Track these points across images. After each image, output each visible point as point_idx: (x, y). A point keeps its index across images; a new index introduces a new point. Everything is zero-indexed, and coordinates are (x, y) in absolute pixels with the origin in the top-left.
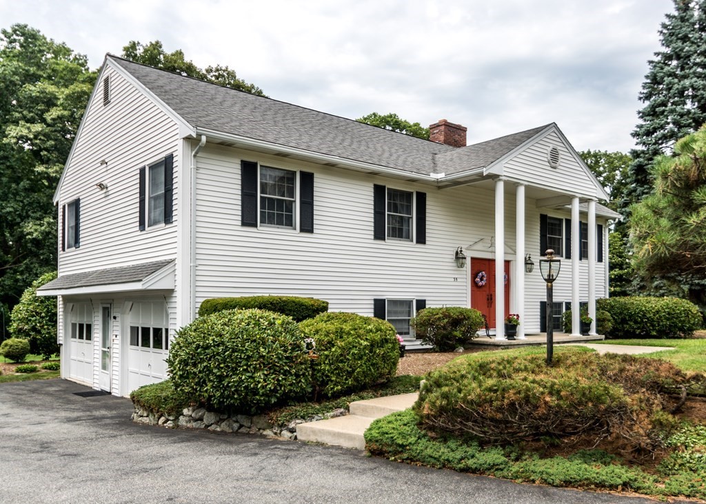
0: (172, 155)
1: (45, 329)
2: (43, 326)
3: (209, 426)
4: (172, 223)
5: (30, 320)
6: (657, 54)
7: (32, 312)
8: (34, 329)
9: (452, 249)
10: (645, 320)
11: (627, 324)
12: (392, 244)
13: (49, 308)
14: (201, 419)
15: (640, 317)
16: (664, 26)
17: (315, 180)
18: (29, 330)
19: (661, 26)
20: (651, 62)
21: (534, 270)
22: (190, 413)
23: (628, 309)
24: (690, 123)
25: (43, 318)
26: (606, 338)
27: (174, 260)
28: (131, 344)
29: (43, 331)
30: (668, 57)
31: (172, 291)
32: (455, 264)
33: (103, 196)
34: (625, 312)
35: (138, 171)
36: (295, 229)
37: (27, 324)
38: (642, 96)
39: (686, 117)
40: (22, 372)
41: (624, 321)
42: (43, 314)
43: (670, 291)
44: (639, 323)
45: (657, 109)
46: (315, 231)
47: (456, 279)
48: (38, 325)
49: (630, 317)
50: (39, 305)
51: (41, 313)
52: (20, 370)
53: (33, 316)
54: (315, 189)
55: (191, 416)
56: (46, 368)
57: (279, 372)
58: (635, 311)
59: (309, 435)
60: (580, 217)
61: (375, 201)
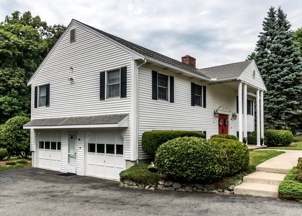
0: (126, 67)
1: (14, 144)
2: (13, 142)
3: (177, 189)
4: (126, 97)
5: (7, 140)
6: (261, 33)
7: (8, 136)
8: (9, 144)
9: (213, 110)
10: (279, 139)
11: (271, 141)
12: (197, 108)
13: (15, 134)
14: (171, 186)
15: (277, 138)
16: (264, 22)
17: (174, 80)
18: (6, 144)
19: (263, 22)
20: (259, 36)
21: (237, 119)
22: (163, 183)
23: (272, 135)
24: (278, 61)
25: (13, 138)
26: (268, 146)
27: (128, 114)
28: (88, 152)
29: (13, 145)
30: (267, 35)
31: (127, 128)
32: (214, 116)
33: (70, 83)
34: (271, 136)
35: (99, 73)
36: (168, 101)
37: (5, 141)
38: (256, 49)
39: (276, 59)
40: (9, 165)
41: (270, 140)
42: (13, 137)
43: (270, 127)
44: (276, 140)
45: (264, 55)
46: (174, 102)
47: (214, 122)
48: (11, 142)
49: (273, 138)
50: (11, 133)
51: (12, 137)
52: (8, 164)
53: (8, 138)
54: (174, 84)
55: (164, 185)
56: (19, 162)
57: (222, 164)
58: (275, 136)
59: (242, 192)
60: (247, 97)
61: (191, 89)
